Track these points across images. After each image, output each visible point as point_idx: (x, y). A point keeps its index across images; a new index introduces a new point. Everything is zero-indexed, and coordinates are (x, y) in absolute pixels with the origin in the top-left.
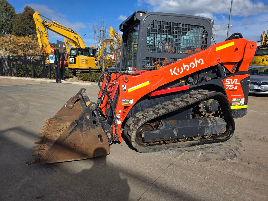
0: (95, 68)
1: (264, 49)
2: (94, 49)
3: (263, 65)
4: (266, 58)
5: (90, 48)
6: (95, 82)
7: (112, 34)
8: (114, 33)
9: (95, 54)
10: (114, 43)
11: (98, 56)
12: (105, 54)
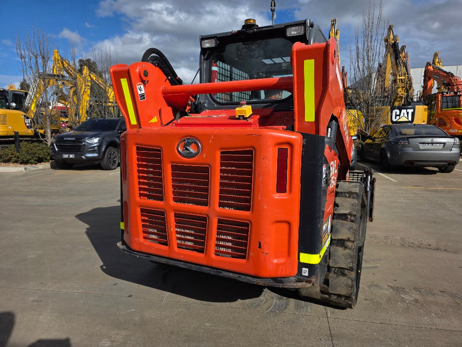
0: (25, 134)
5: (8, 92)
6: (32, 163)
9: (22, 104)
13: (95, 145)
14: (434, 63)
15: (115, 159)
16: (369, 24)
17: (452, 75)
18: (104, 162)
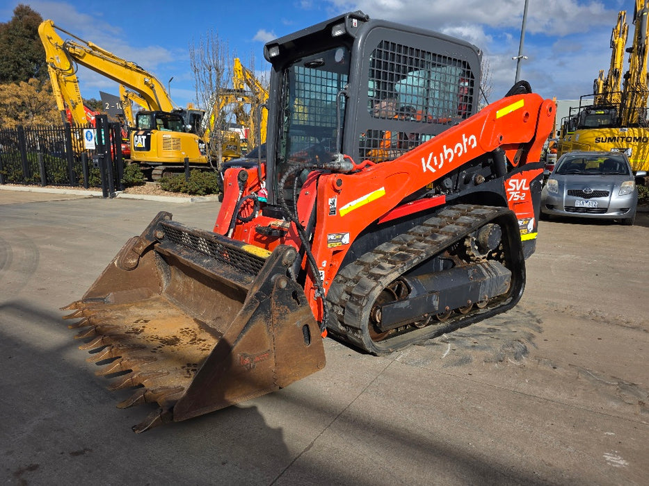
0: (198, 162)
1: (599, 113)
2: (197, 113)
3: (598, 150)
4: (604, 134)
5: (185, 112)
6: (200, 194)
7: (239, 77)
8: (244, 74)
9: (198, 126)
10: (245, 98)
11: (205, 131)
12: (224, 126)
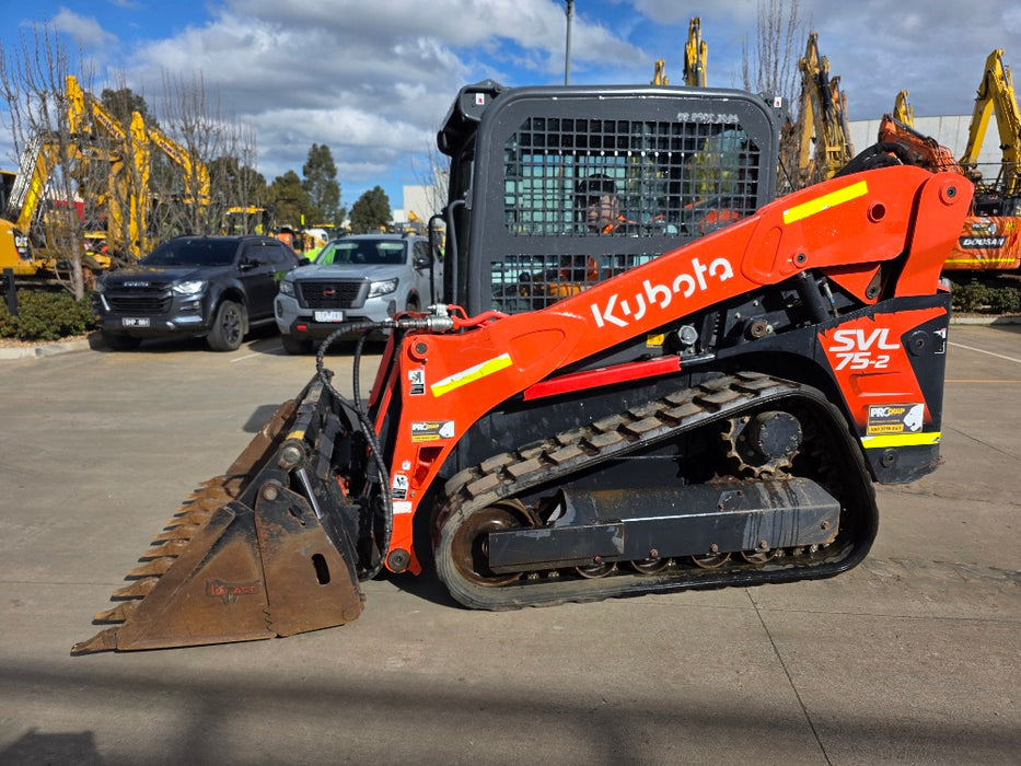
13: (195, 297)
14: (896, 114)
15: (236, 328)
16: (770, 34)
17: (935, 144)
18: (215, 335)
